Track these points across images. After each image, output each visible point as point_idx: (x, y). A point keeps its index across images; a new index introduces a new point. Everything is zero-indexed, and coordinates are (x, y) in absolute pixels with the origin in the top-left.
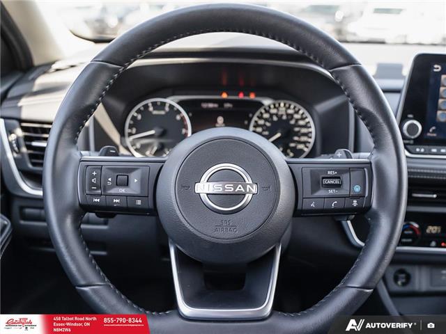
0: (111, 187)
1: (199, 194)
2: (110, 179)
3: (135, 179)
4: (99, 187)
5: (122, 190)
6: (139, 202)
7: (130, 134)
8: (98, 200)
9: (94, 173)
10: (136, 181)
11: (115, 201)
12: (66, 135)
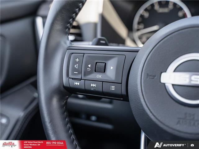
0: (90, 73)
1: (164, 84)
2: (90, 66)
3: (111, 67)
4: (80, 73)
5: (99, 76)
6: (113, 88)
7: (138, 30)
8: (78, 84)
9: (77, 60)
10: (112, 68)
11: (92, 85)
12: (58, 27)
